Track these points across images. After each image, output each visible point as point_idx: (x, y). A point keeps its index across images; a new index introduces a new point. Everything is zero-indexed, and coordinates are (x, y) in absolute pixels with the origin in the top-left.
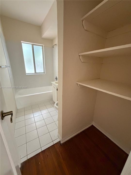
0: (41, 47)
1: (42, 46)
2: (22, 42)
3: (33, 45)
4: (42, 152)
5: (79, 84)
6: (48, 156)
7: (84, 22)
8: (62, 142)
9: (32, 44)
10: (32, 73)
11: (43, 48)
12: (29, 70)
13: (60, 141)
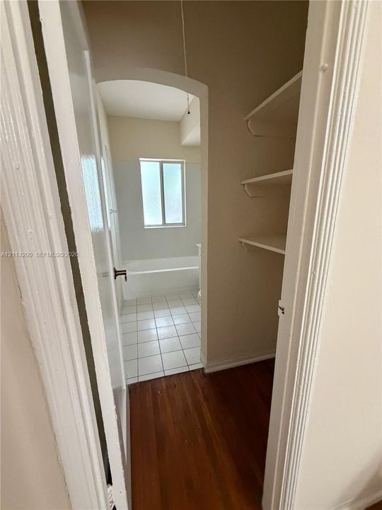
0: (180, 165)
1: (182, 163)
2: (141, 159)
3: (161, 164)
4: (165, 377)
5: (245, 244)
6: (175, 386)
7: (249, 122)
8: (207, 371)
9: (160, 162)
10: (158, 226)
11: (182, 168)
12: (151, 218)
13: (203, 368)
